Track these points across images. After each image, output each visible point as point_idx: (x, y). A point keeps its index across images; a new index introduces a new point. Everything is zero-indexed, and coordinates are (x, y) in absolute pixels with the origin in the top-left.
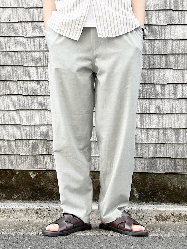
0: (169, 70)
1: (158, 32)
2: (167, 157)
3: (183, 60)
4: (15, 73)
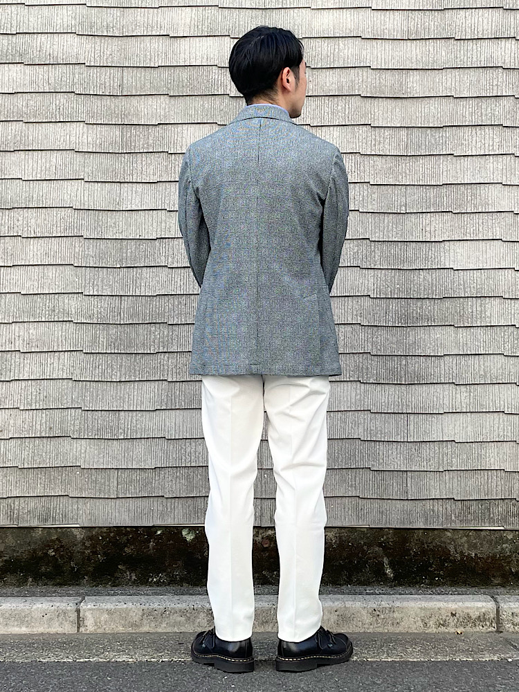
0: (448, 329)
1: (425, 255)
2: (448, 497)
3: (475, 309)
4: (153, 337)
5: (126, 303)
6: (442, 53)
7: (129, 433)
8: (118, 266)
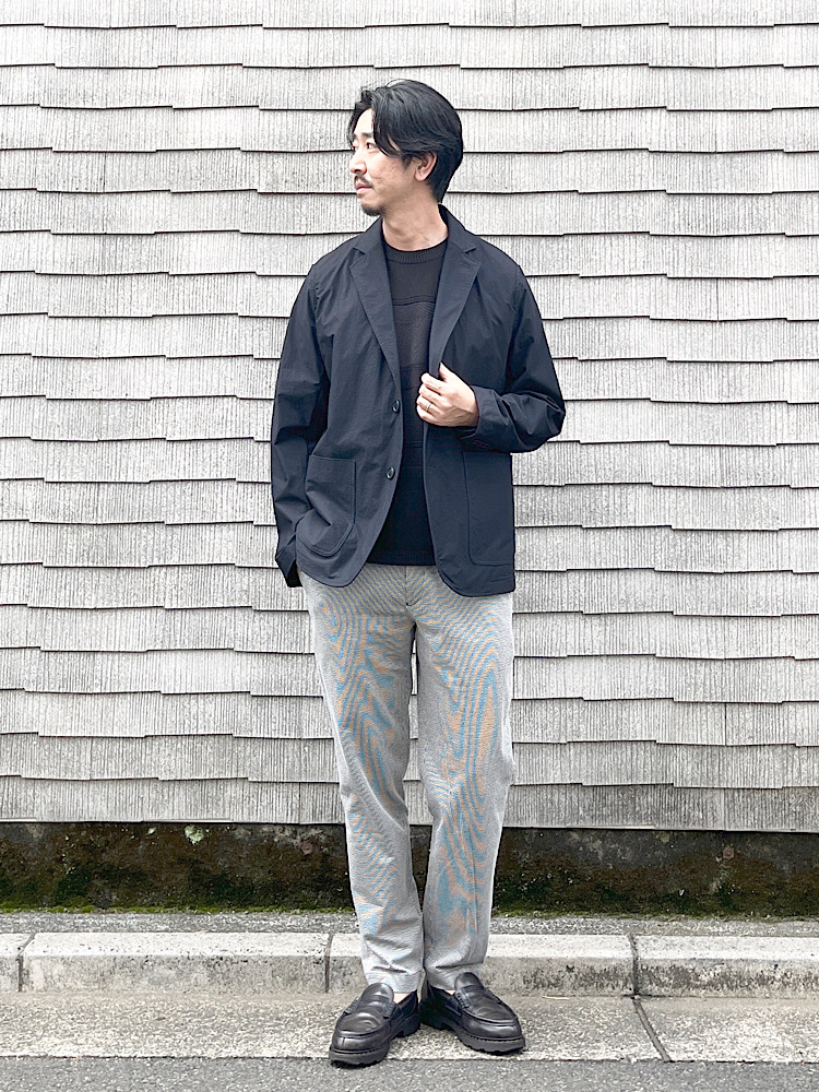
0: (573, 531)
2: (573, 781)
3: (612, 502)
4: (144, 543)
5: (106, 493)
6: (561, 130)
7: (108, 686)
8: (96, 439)
